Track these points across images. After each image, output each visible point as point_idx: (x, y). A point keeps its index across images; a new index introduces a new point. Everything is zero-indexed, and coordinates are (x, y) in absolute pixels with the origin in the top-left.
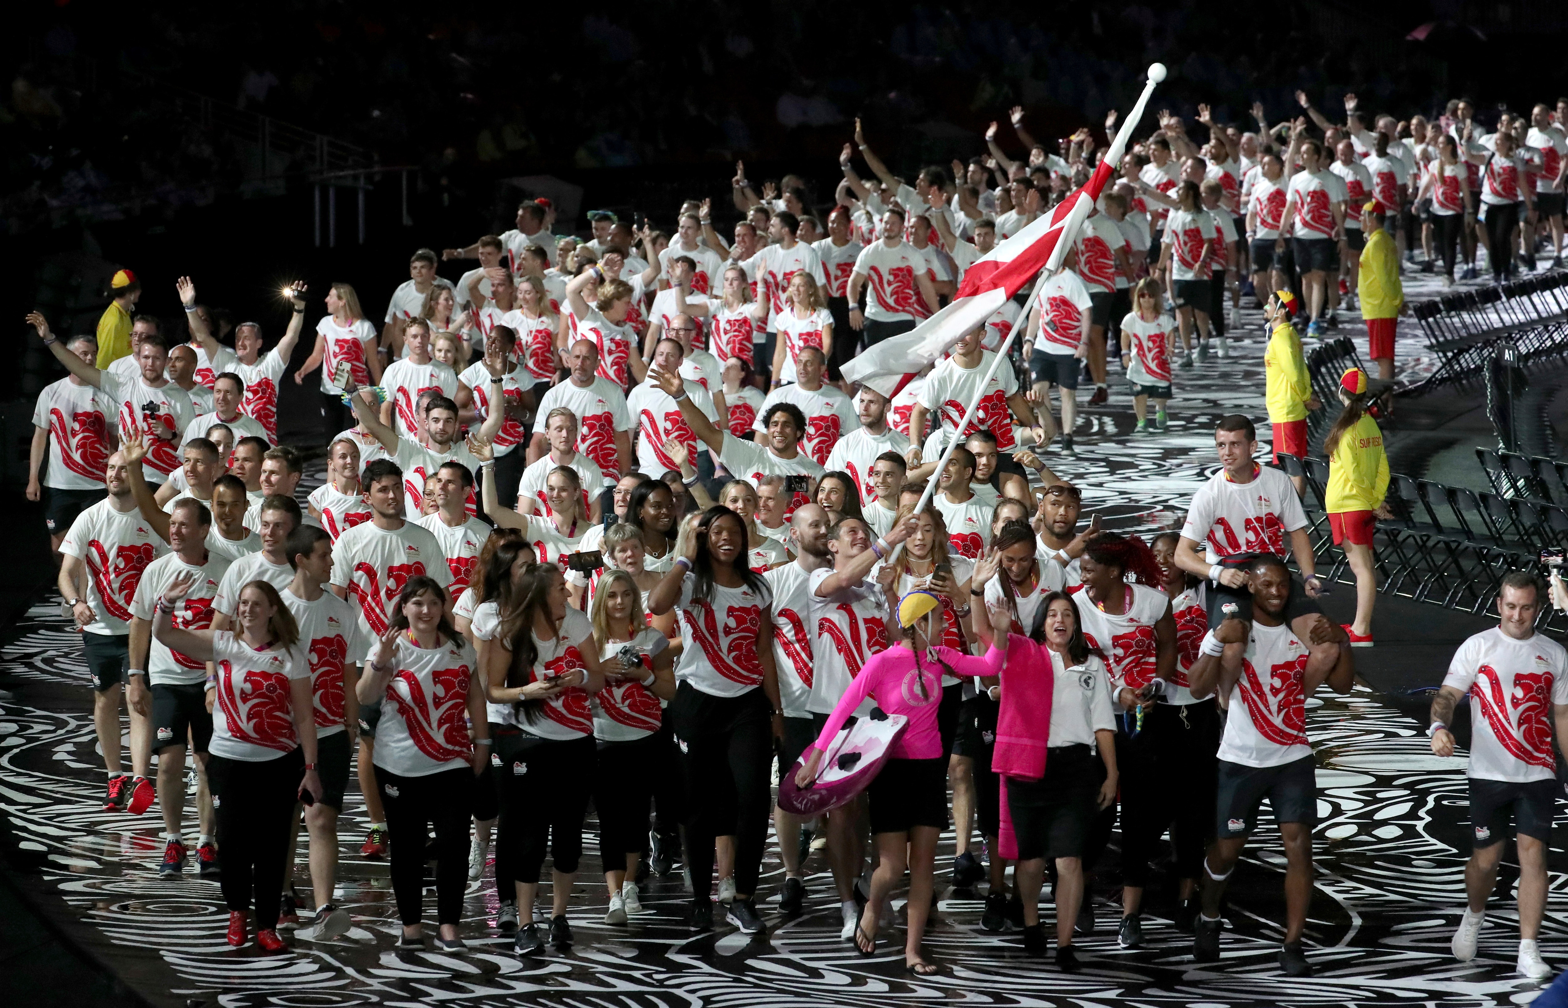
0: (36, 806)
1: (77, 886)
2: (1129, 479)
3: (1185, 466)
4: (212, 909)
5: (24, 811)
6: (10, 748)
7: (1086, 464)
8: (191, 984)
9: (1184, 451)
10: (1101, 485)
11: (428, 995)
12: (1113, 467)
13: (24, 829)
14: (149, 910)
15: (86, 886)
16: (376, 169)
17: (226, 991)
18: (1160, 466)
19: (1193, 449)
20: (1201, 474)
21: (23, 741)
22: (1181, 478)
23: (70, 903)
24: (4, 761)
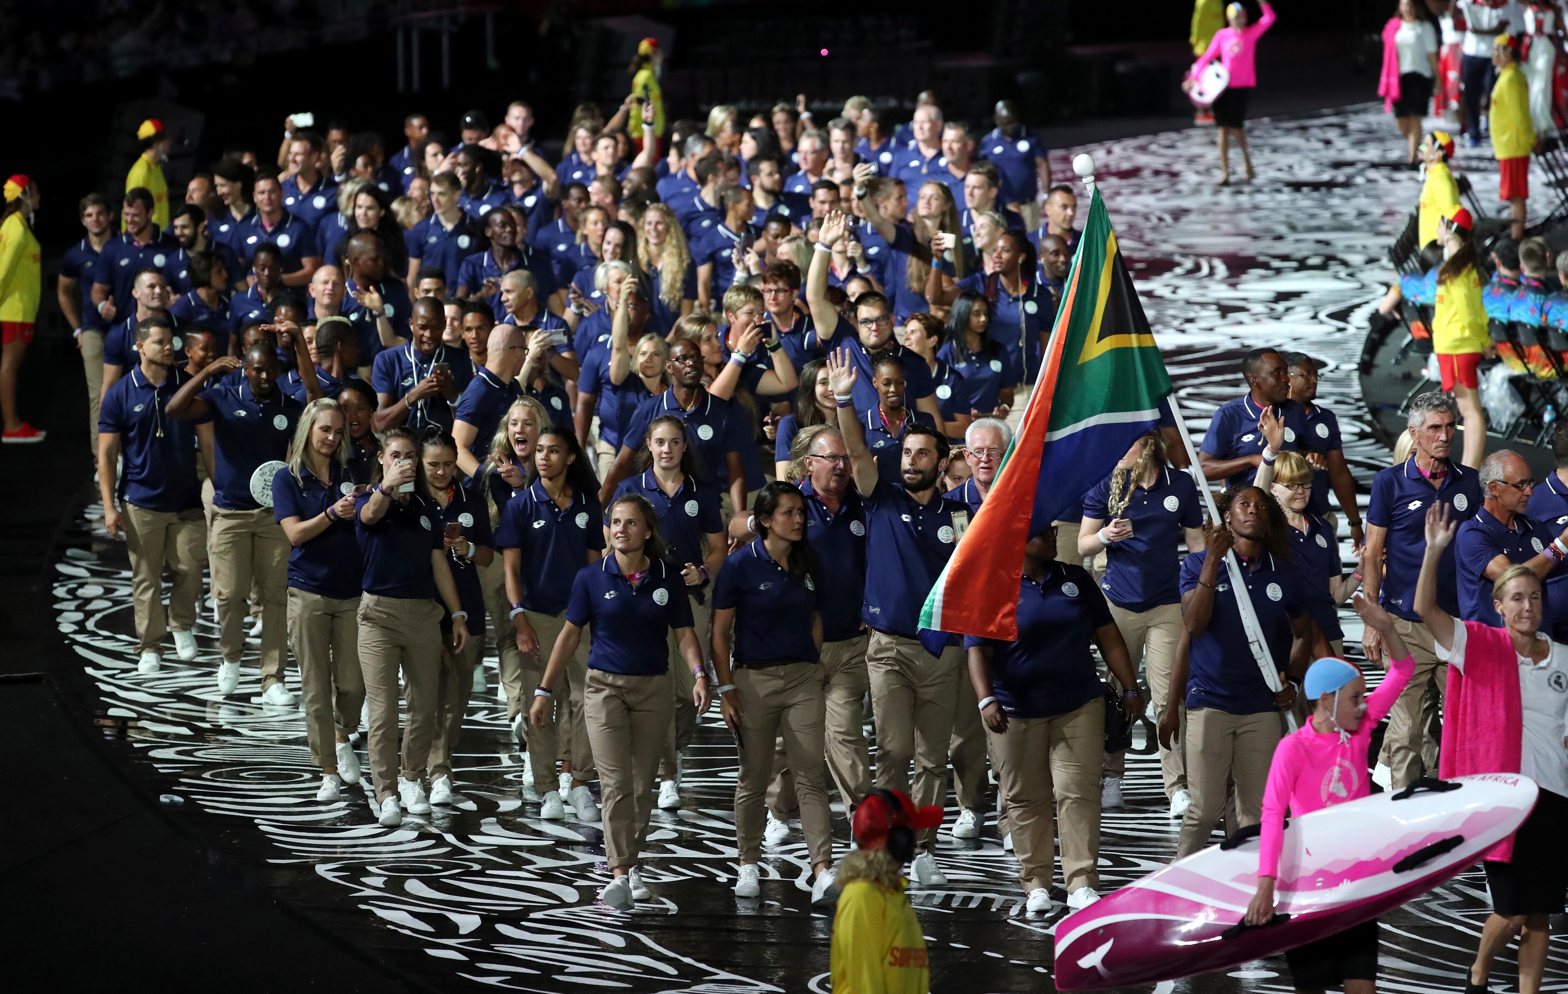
0: (124, 671)
1: (169, 753)
2: (1241, 323)
3: (1298, 309)
4: (307, 776)
5: (112, 676)
6: (99, 611)
7: (1197, 308)
8: (287, 854)
9: (1297, 295)
10: (1211, 329)
11: (531, 863)
12: (1225, 310)
13: (113, 695)
14: (243, 778)
15: (178, 753)
16: (461, 9)
17: (325, 861)
18: (1272, 309)
19: (1306, 292)
20: (1315, 317)
21: (109, 604)
22: (1293, 322)
23: (161, 771)
24: (90, 625)
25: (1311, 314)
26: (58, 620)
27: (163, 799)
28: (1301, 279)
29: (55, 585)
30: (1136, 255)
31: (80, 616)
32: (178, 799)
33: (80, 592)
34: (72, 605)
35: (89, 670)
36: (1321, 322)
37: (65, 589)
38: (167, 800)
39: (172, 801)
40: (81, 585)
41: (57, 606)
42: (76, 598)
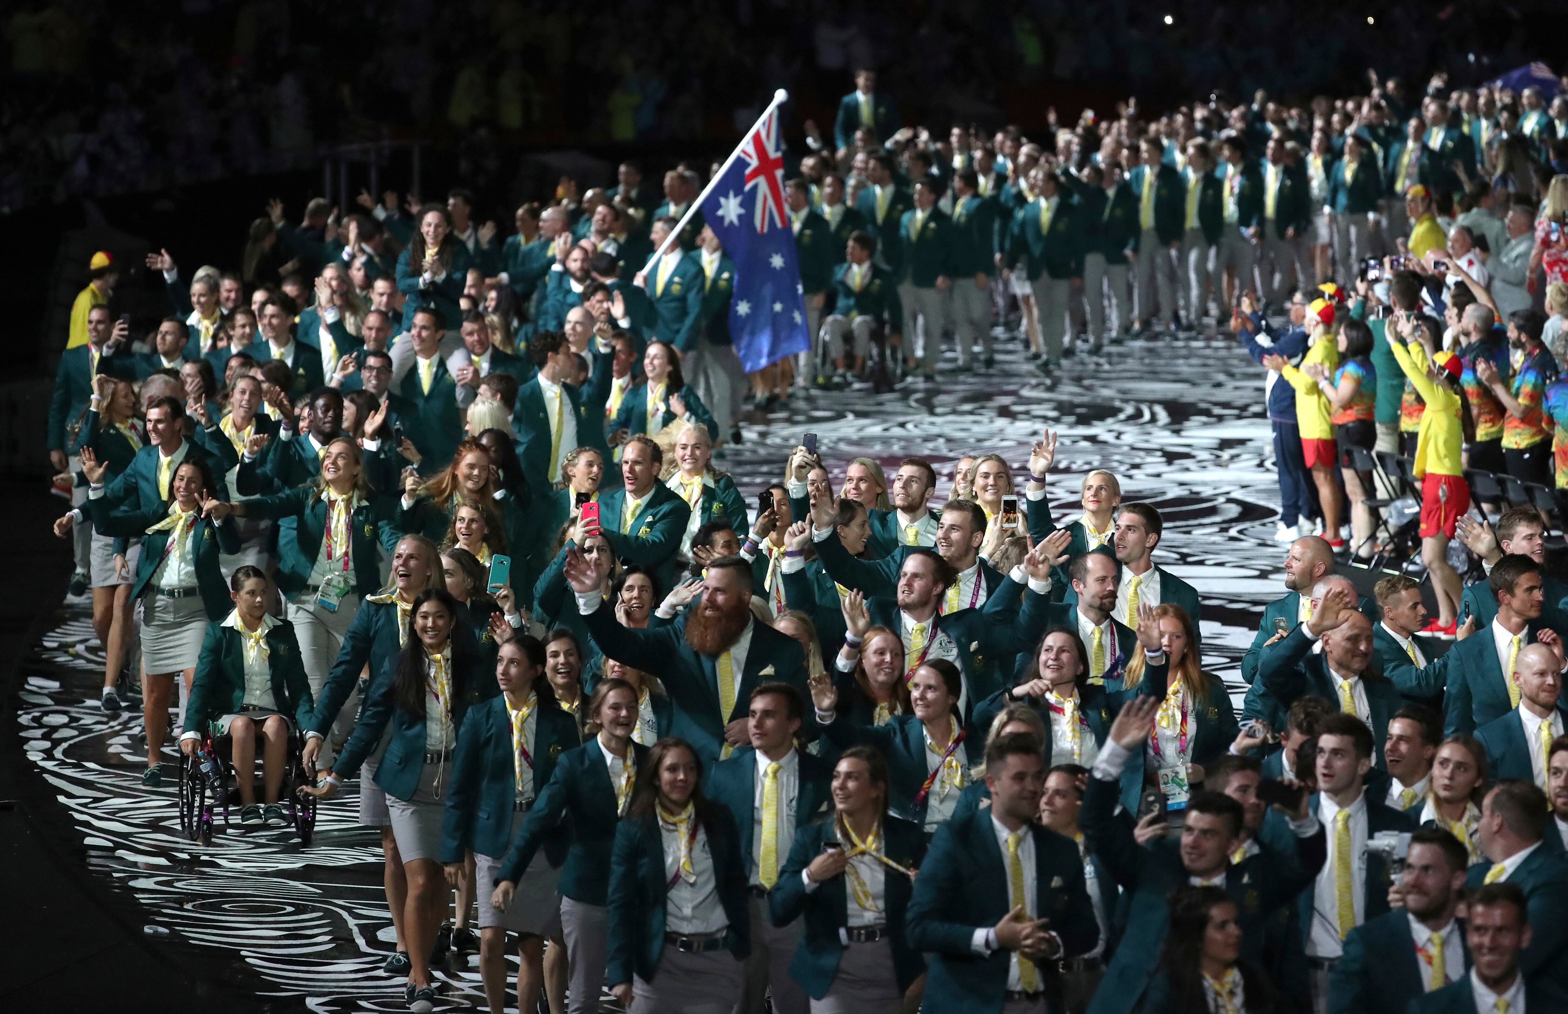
0: (96, 800)
1: (149, 884)
2: (1187, 470)
3: (1244, 457)
4: (290, 909)
5: (85, 805)
6: (65, 740)
7: (1142, 454)
8: (276, 987)
9: (1242, 442)
10: (1158, 475)
12: (1171, 457)
13: (88, 824)
14: (225, 910)
15: (157, 883)
16: (386, 143)
17: (314, 994)
18: (1218, 457)
19: (1250, 440)
21: (75, 733)
22: (1241, 469)
23: (142, 901)
24: (58, 753)
25: (1257, 461)
26: (25, 747)
27: (147, 930)
28: (1244, 426)
29: (20, 712)
30: (1077, 400)
31: (47, 744)
32: (161, 930)
33: (46, 720)
34: (38, 733)
35: (61, 799)
36: (1268, 470)
37: (30, 717)
38: (151, 931)
39: (156, 932)
40: (46, 713)
41: (23, 734)
42: (41, 726)
